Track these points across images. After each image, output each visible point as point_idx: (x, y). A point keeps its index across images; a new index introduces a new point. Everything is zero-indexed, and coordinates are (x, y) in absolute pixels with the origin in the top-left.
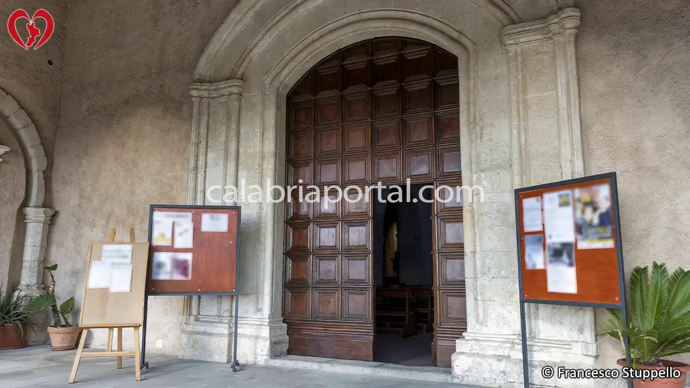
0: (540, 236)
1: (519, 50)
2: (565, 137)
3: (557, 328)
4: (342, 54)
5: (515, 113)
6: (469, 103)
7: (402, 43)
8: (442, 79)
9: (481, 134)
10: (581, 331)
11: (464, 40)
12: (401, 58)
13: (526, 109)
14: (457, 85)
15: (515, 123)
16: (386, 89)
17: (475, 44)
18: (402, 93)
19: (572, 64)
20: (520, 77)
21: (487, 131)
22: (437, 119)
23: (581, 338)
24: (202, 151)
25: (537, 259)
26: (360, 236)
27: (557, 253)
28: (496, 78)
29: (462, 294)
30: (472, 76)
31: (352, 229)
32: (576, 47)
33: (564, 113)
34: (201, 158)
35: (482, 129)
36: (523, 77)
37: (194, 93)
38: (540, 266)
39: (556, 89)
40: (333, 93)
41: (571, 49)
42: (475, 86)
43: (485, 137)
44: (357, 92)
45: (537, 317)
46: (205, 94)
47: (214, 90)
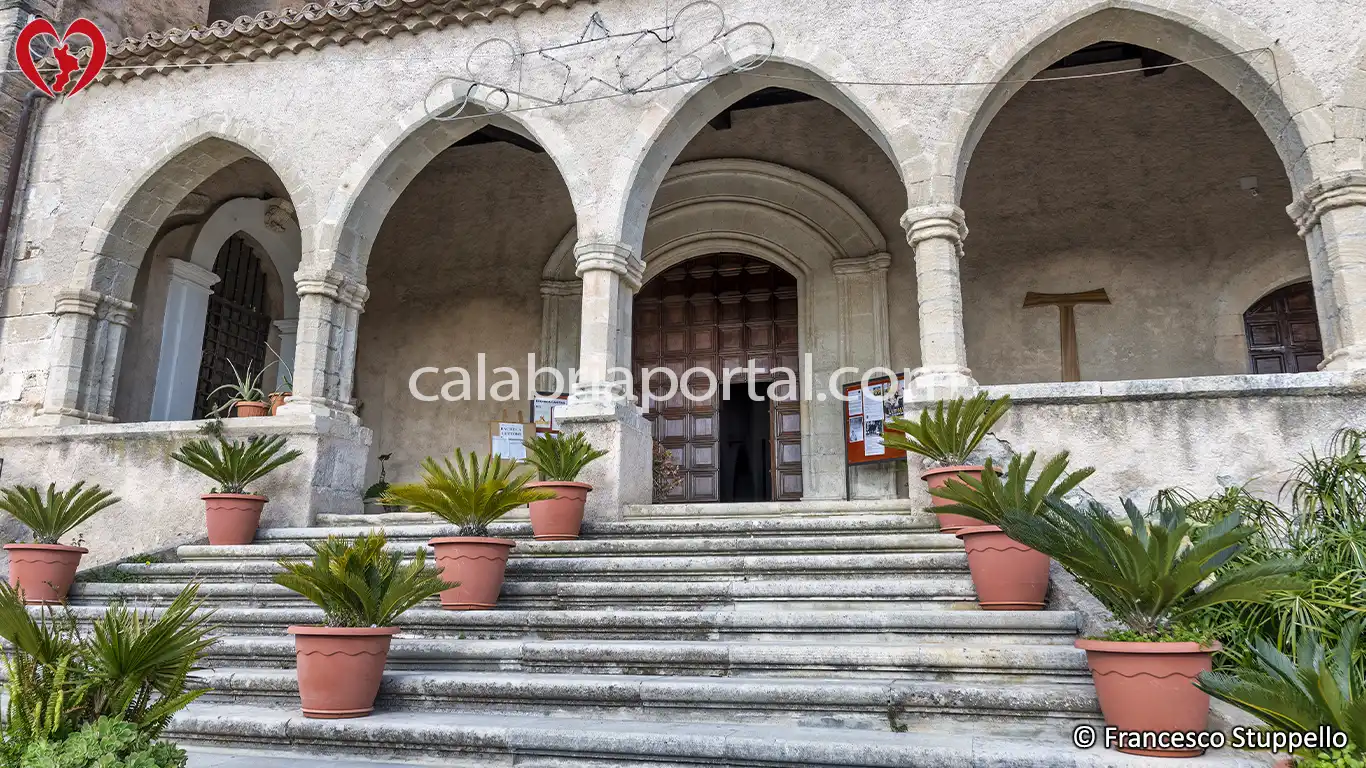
0: (860, 419)
1: (846, 279)
2: (878, 347)
3: (871, 488)
4: (688, 264)
5: (842, 327)
6: (805, 317)
7: (744, 260)
8: (782, 294)
9: (816, 343)
10: (887, 488)
11: (802, 265)
12: (744, 273)
13: (851, 324)
14: (796, 300)
15: (842, 336)
16: (729, 299)
17: (811, 269)
18: (745, 303)
19: (884, 295)
20: (846, 300)
21: (820, 341)
22: (777, 328)
23: (888, 493)
24: (553, 347)
25: (858, 434)
26: (707, 426)
27: (872, 429)
28: (828, 298)
29: (799, 472)
30: (808, 296)
31: (698, 421)
32: (887, 281)
33: (878, 331)
34: (552, 352)
35: (816, 339)
36: (849, 300)
37: (545, 290)
38: (860, 439)
39: (872, 311)
40: (679, 299)
41: (884, 283)
42: (811, 303)
43: (819, 345)
44: (701, 300)
45: (856, 482)
46: (556, 291)
47: (565, 288)
